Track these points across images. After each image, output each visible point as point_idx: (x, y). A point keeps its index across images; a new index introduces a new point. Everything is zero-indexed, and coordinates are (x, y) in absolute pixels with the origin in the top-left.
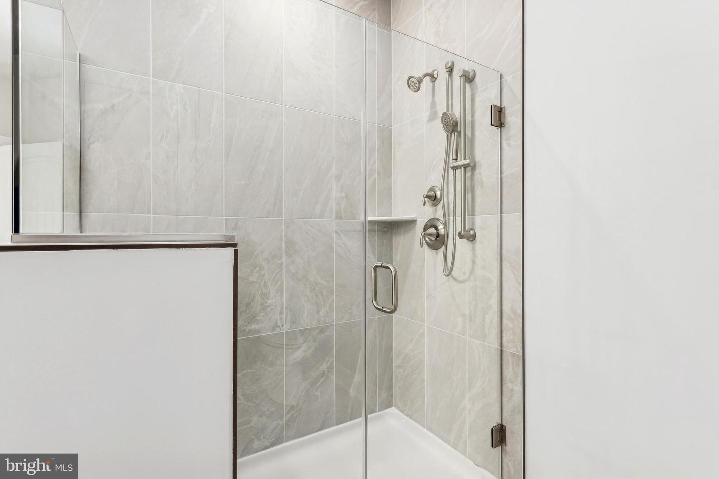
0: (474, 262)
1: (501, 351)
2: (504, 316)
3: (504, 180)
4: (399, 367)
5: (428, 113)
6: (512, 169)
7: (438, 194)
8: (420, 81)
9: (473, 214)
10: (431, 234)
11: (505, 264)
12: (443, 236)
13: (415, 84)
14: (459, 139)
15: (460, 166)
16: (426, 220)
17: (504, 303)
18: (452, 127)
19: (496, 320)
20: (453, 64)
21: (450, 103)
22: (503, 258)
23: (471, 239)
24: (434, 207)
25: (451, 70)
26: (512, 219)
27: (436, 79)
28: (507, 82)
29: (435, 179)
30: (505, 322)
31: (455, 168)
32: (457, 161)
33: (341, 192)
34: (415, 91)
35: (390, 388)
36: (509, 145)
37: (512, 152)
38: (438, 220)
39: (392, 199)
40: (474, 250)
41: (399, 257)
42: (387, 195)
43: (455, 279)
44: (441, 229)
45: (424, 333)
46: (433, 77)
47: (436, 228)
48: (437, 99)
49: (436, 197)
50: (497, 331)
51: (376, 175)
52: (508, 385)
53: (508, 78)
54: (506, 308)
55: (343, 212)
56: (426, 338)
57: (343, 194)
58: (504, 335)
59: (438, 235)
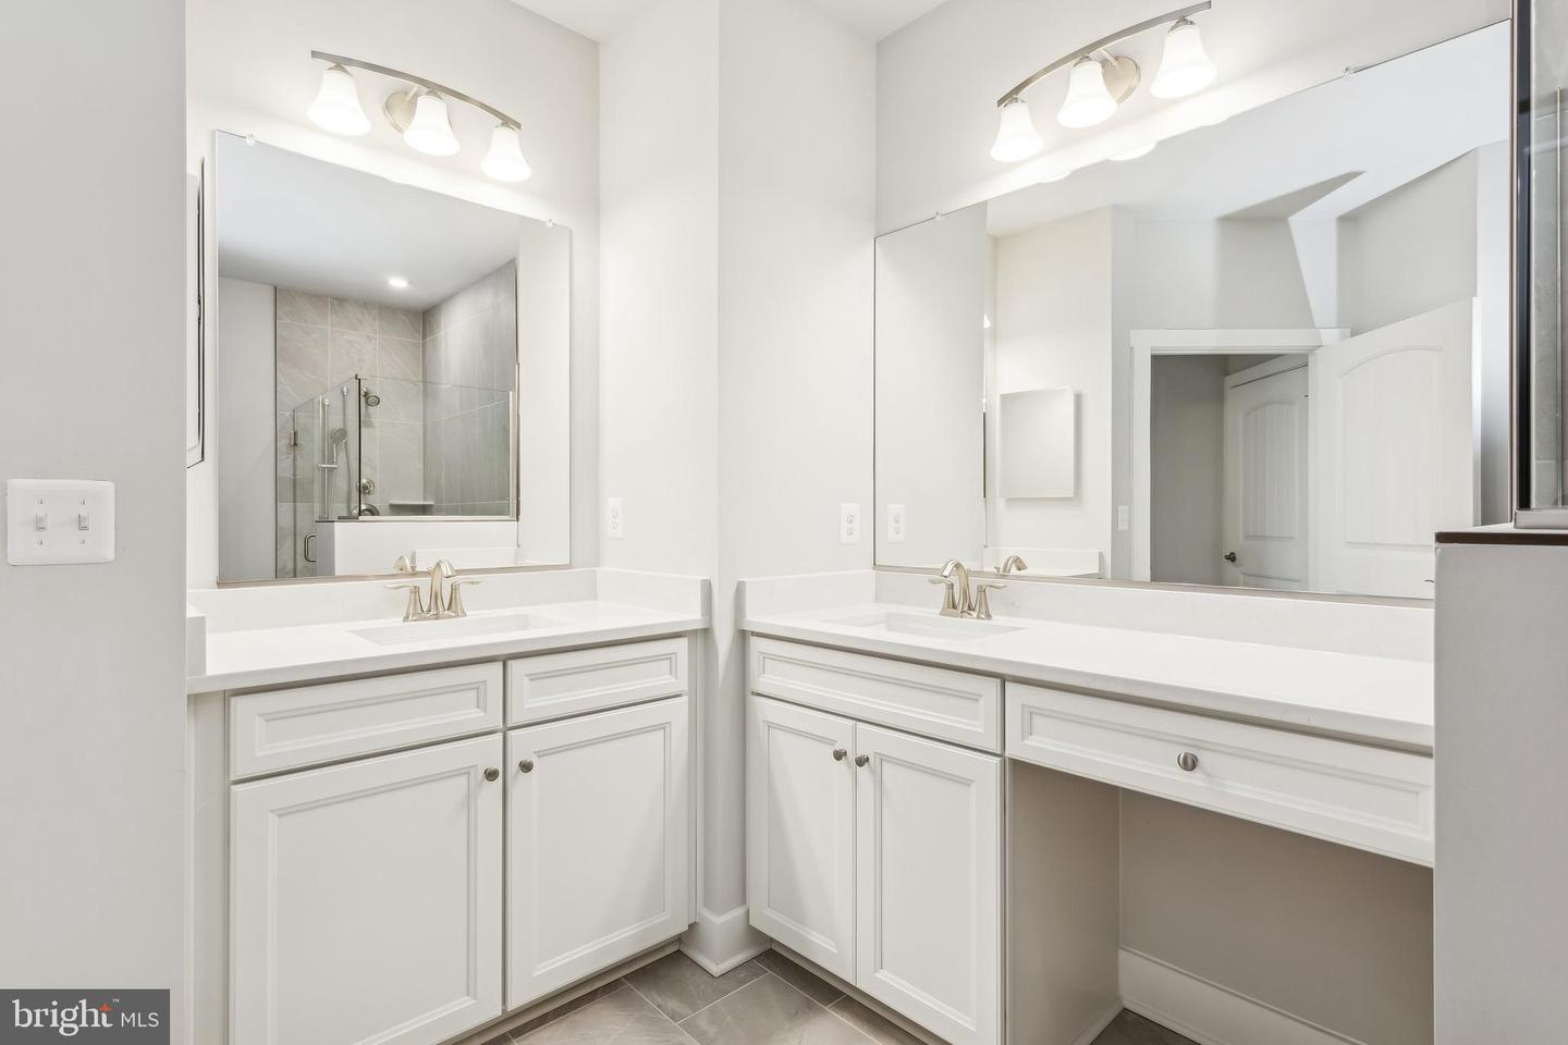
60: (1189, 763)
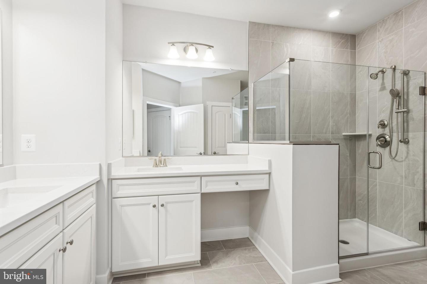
0: (408, 153)
1: (424, 191)
4: (360, 200)
5: (380, 87)
7: (386, 123)
8: (377, 75)
9: (408, 132)
10: (382, 141)
12: (389, 142)
13: (374, 77)
14: (400, 100)
15: (400, 112)
16: (378, 135)
18: (395, 94)
20: (395, 66)
21: (394, 83)
23: (406, 143)
24: (383, 129)
25: (394, 69)
27: (385, 72)
29: (385, 116)
31: (397, 113)
32: (398, 110)
33: (334, 123)
34: (374, 79)
35: (355, 209)
38: (386, 134)
39: (356, 125)
40: (408, 148)
41: (360, 151)
42: (353, 123)
43: (396, 161)
44: (388, 138)
45: (377, 184)
46: (383, 72)
47: (385, 138)
48: (385, 81)
49: (384, 124)
51: (349, 115)
55: (334, 131)
56: (378, 187)
57: (334, 124)
59: (386, 141)
60: (237, 184)
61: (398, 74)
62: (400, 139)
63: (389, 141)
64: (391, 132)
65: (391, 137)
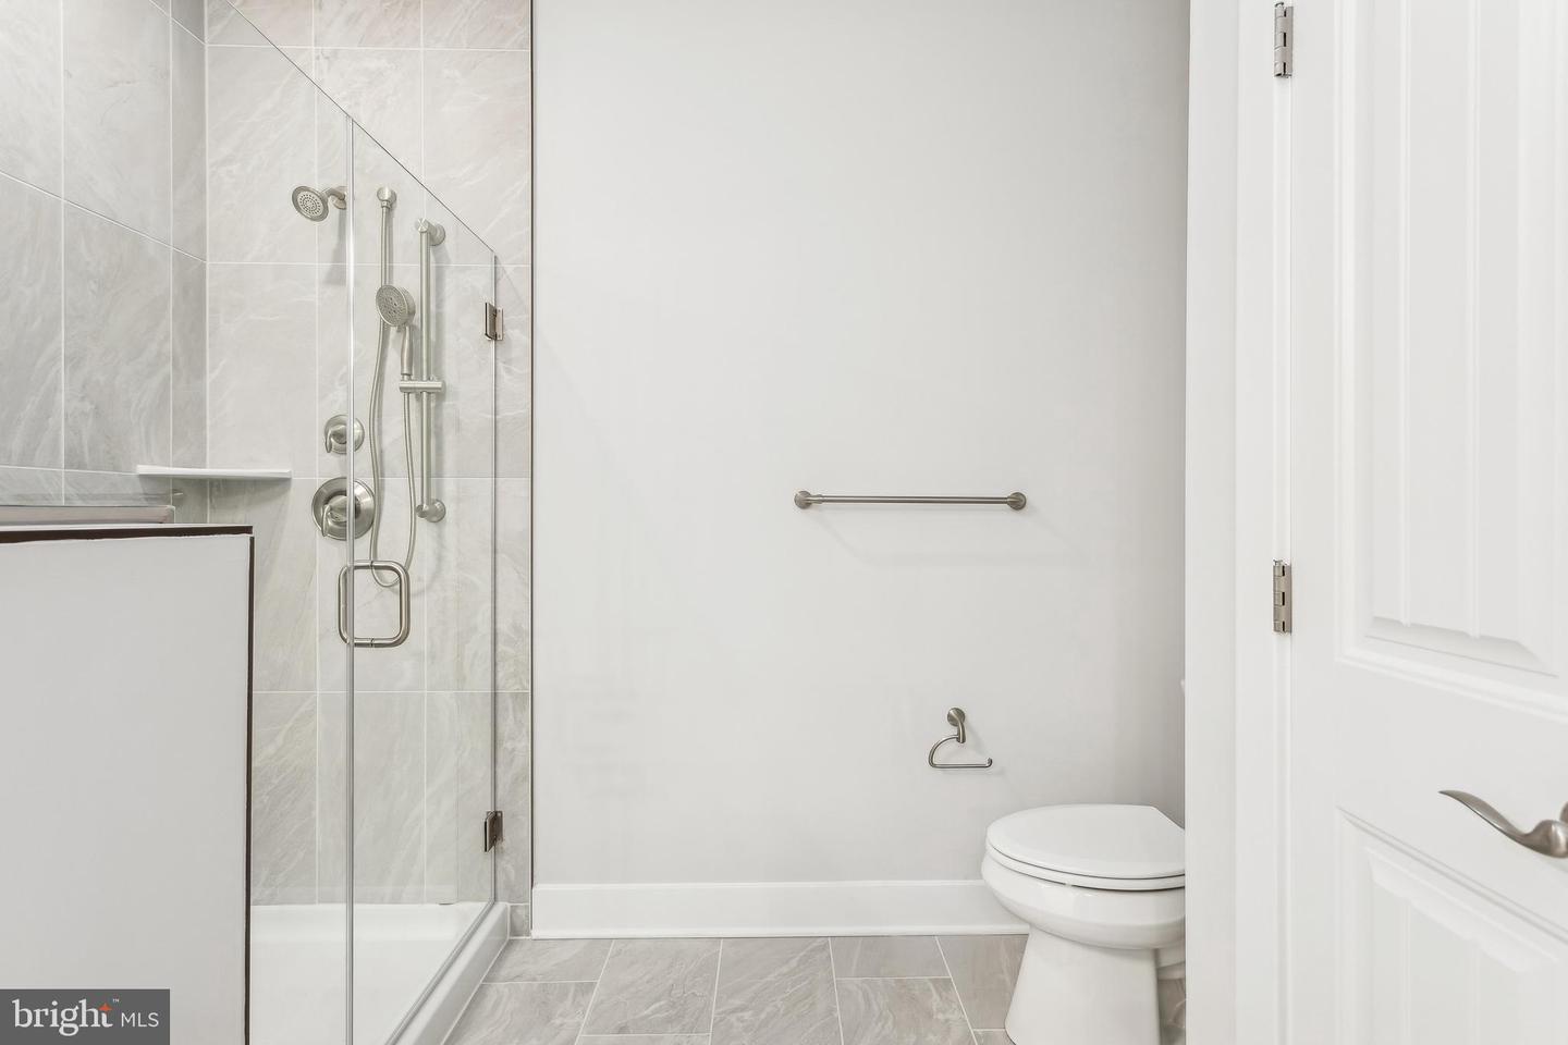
0: (440, 558)
1: (495, 695)
2: (500, 638)
3: (500, 425)
5: (328, 265)
6: (514, 410)
7: (355, 430)
8: (323, 200)
9: (440, 475)
10: (337, 509)
11: (500, 556)
12: (370, 512)
15: (415, 388)
16: (319, 481)
17: (499, 618)
18: (395, 310)
19: (488, 647)
20: (394, 196)
22: (498, 547)
23: (435, 519)
24: (343, 458)
25: (390, 206)
26: (514, 488)
27: (349, 205)
28: (505, 272)
30: (501, 647)
31: (405, 391)
32: (410, 379)
33: (82, 399)
34: (312, 219)
36: (509, 371)
37: (514, 384)
38: (353, 481)
39: (204, 428)
40: (440, 536)
44: (364, 496)
45: (314, 709)
46: (341, 200)
50: (489, 664)
51: (170, 367)
52: (506, 745)
53: (508, 267)
54: (502, 626)
55: (86, 452)
56: (320, 719)
57: (88, 407)
58: (499, 668)
59: (357, 510)
61: (407, 234)
62: (418, 503)
63: (368, 511)
64: (378, 470)
65: (377, 493)
